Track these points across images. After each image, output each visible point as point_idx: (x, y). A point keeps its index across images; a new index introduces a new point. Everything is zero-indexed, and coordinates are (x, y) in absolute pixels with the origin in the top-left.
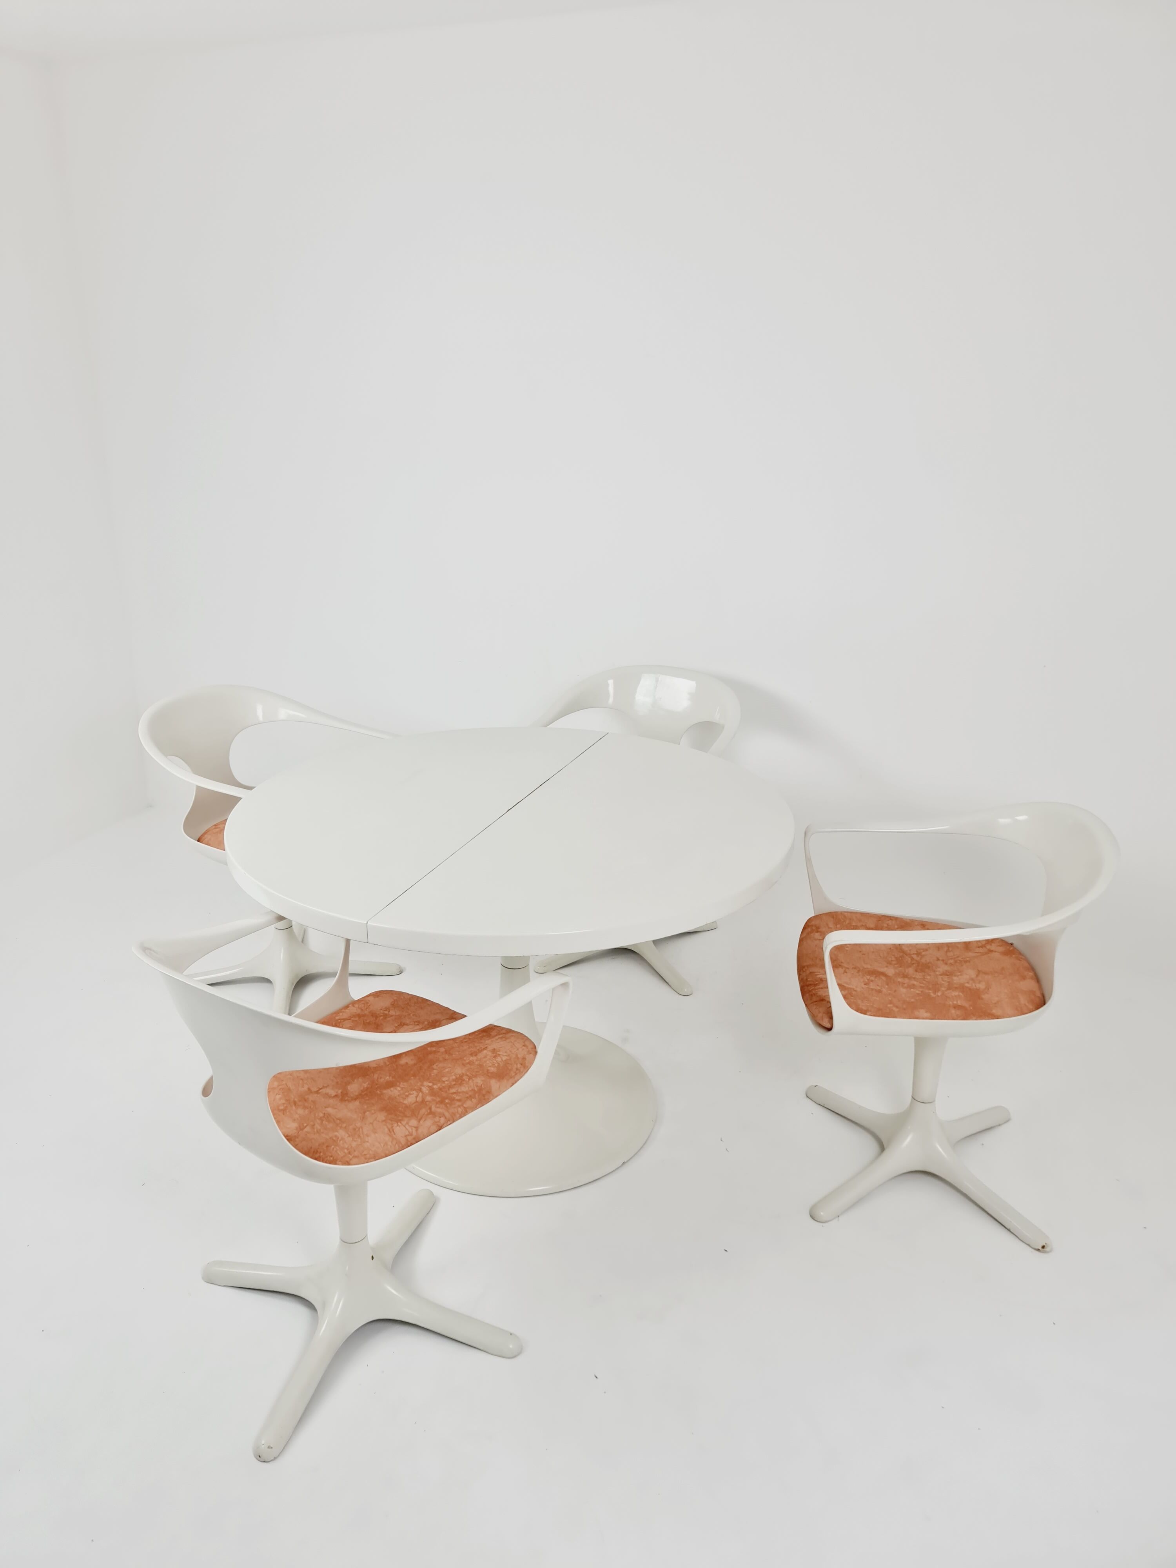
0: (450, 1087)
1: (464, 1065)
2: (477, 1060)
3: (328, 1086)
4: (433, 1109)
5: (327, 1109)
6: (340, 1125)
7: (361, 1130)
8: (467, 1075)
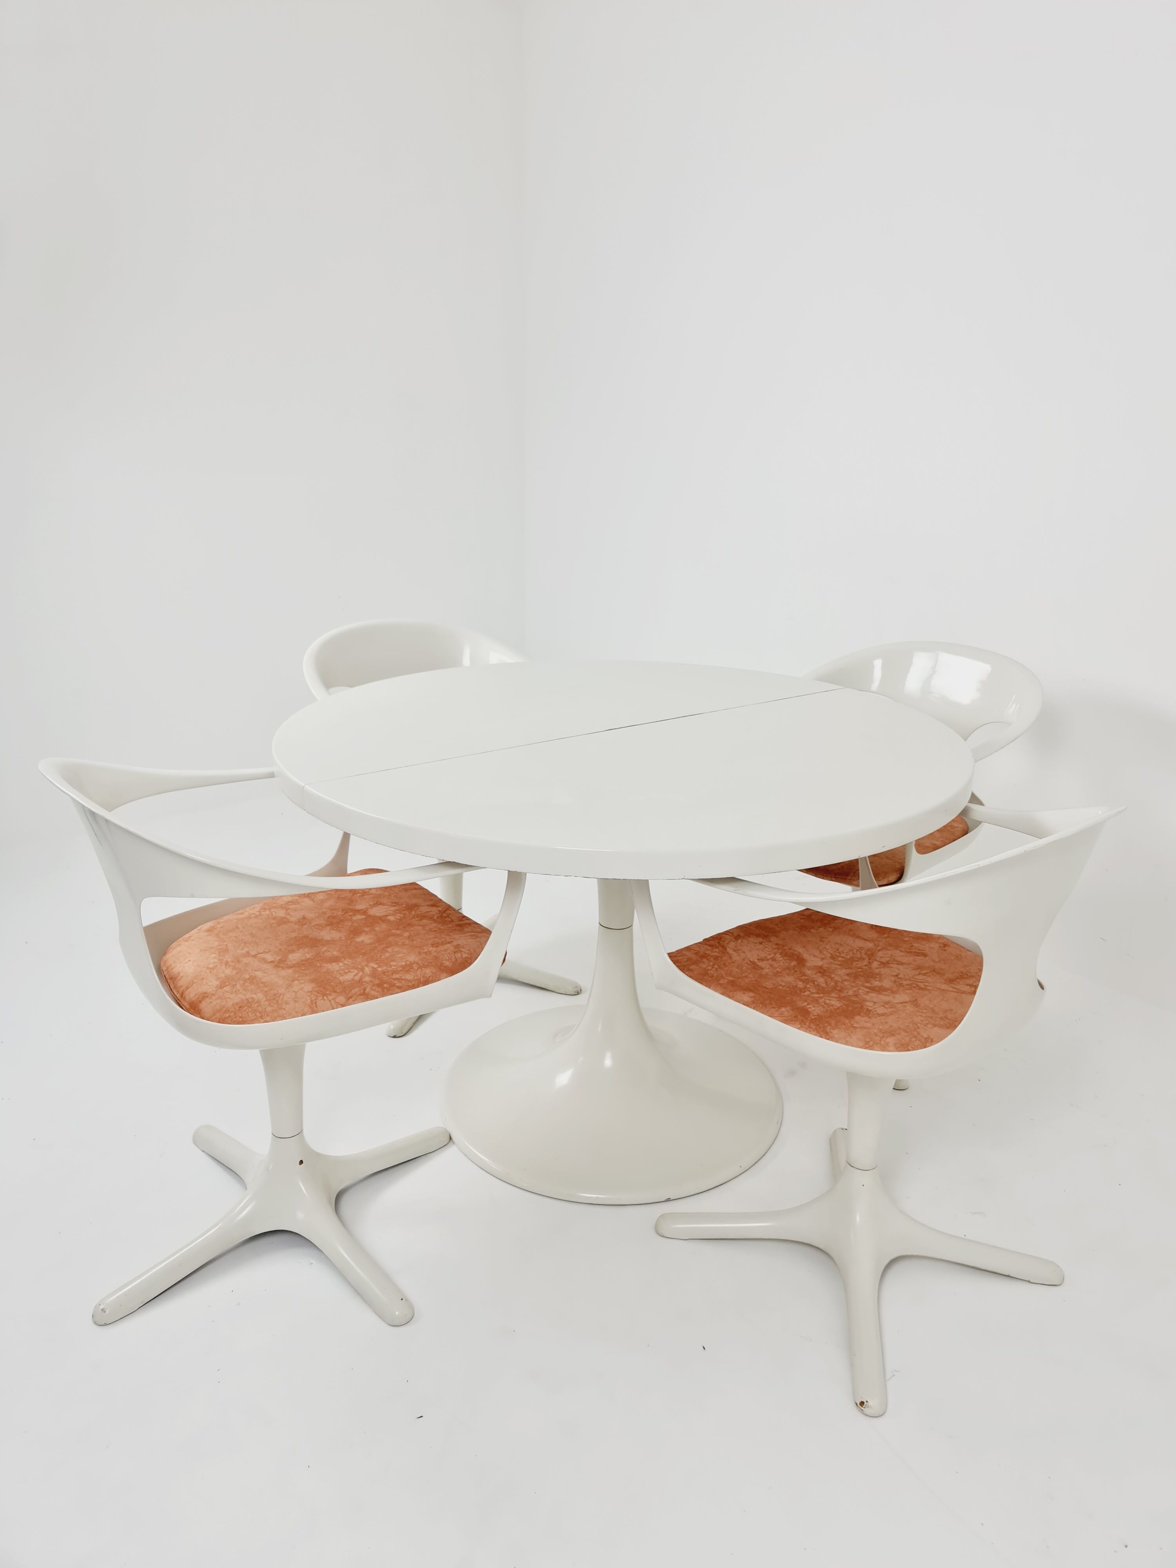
0: (395, 972)
1: (420, 953)
2: (435, 952)
3: (270, 951)
4: (368, 990)
5: (256, 972)
6: (262, 989)
7: (281, 996)
8: (417, 964)
